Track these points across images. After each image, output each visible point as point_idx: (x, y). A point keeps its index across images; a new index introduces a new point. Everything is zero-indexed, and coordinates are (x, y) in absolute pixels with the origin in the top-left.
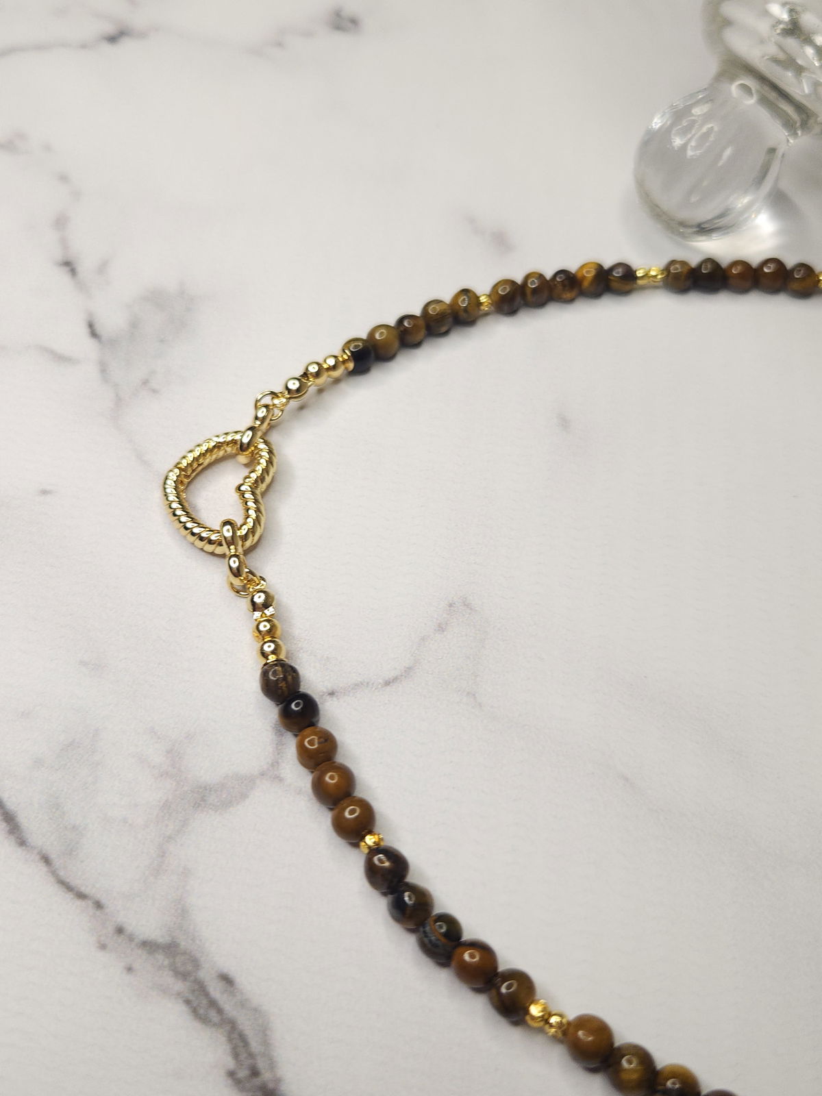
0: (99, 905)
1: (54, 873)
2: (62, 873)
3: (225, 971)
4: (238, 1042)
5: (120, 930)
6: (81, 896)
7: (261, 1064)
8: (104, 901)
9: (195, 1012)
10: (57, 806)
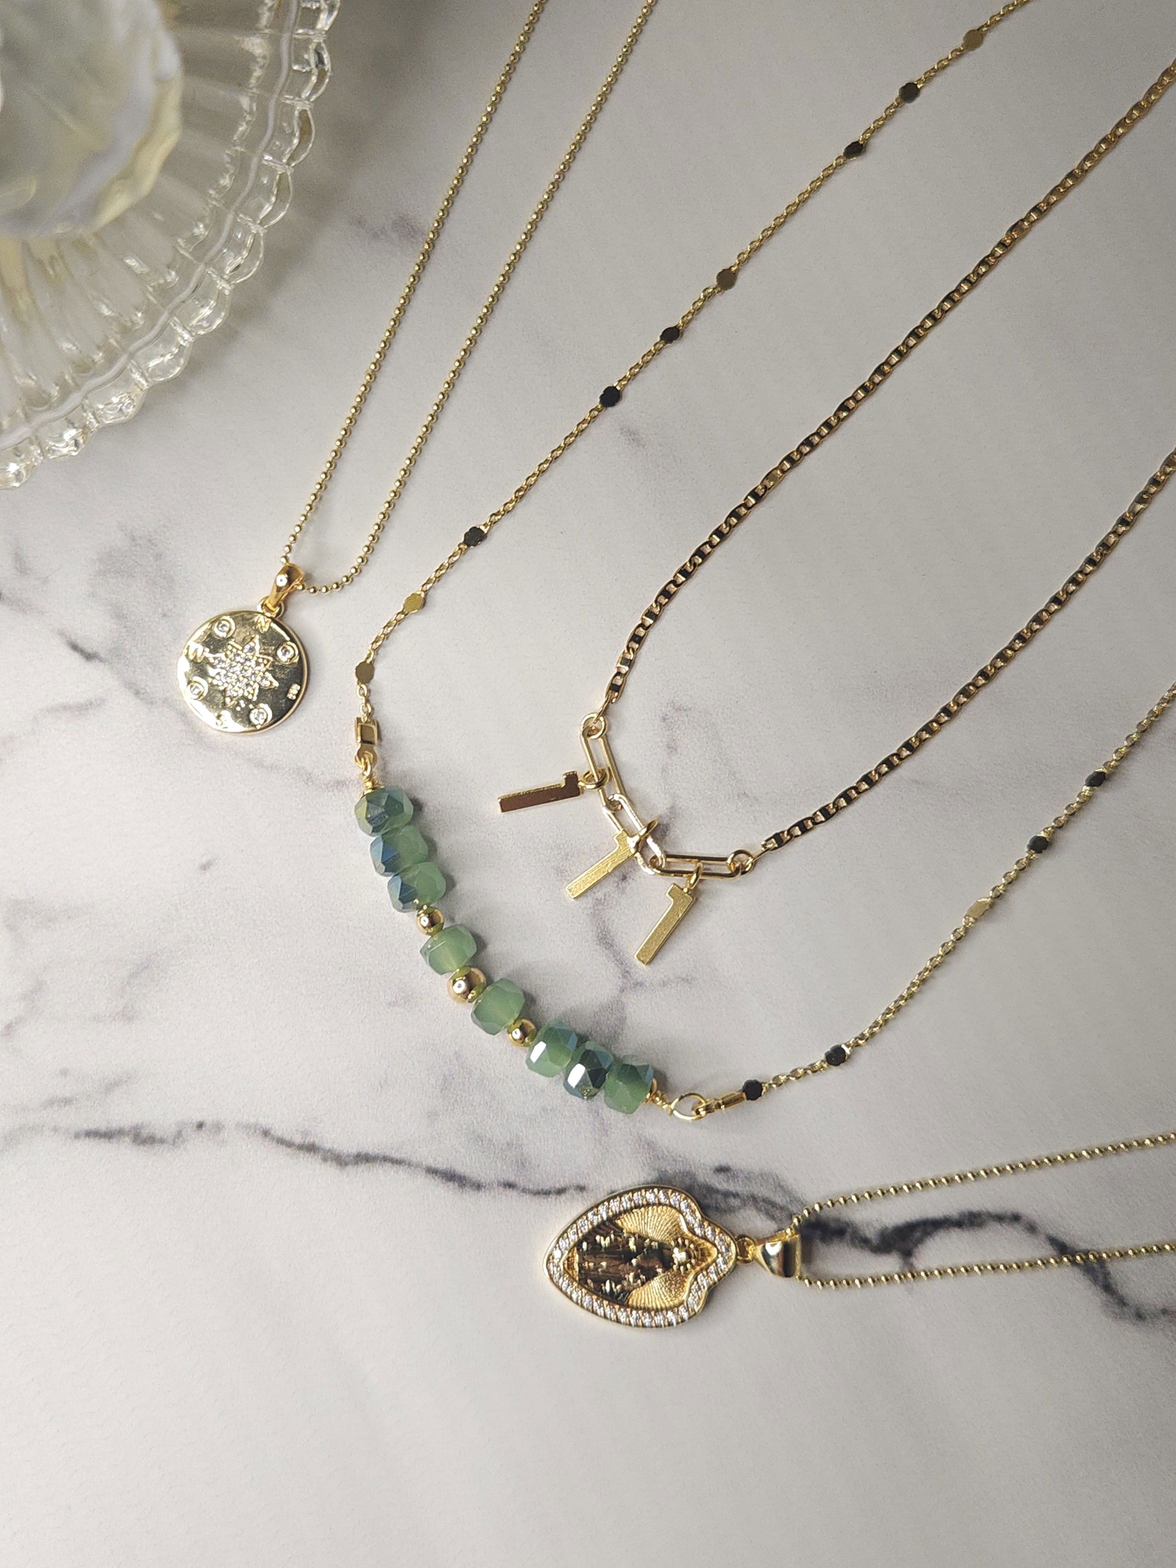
0: (581, 1188)
1: (524, 1191)
2: (531, 1187)
3: (717, 1164)
4: (766, 1207)
6: (561, 1191)
8: (582, 1183)
10: (480, 1138)
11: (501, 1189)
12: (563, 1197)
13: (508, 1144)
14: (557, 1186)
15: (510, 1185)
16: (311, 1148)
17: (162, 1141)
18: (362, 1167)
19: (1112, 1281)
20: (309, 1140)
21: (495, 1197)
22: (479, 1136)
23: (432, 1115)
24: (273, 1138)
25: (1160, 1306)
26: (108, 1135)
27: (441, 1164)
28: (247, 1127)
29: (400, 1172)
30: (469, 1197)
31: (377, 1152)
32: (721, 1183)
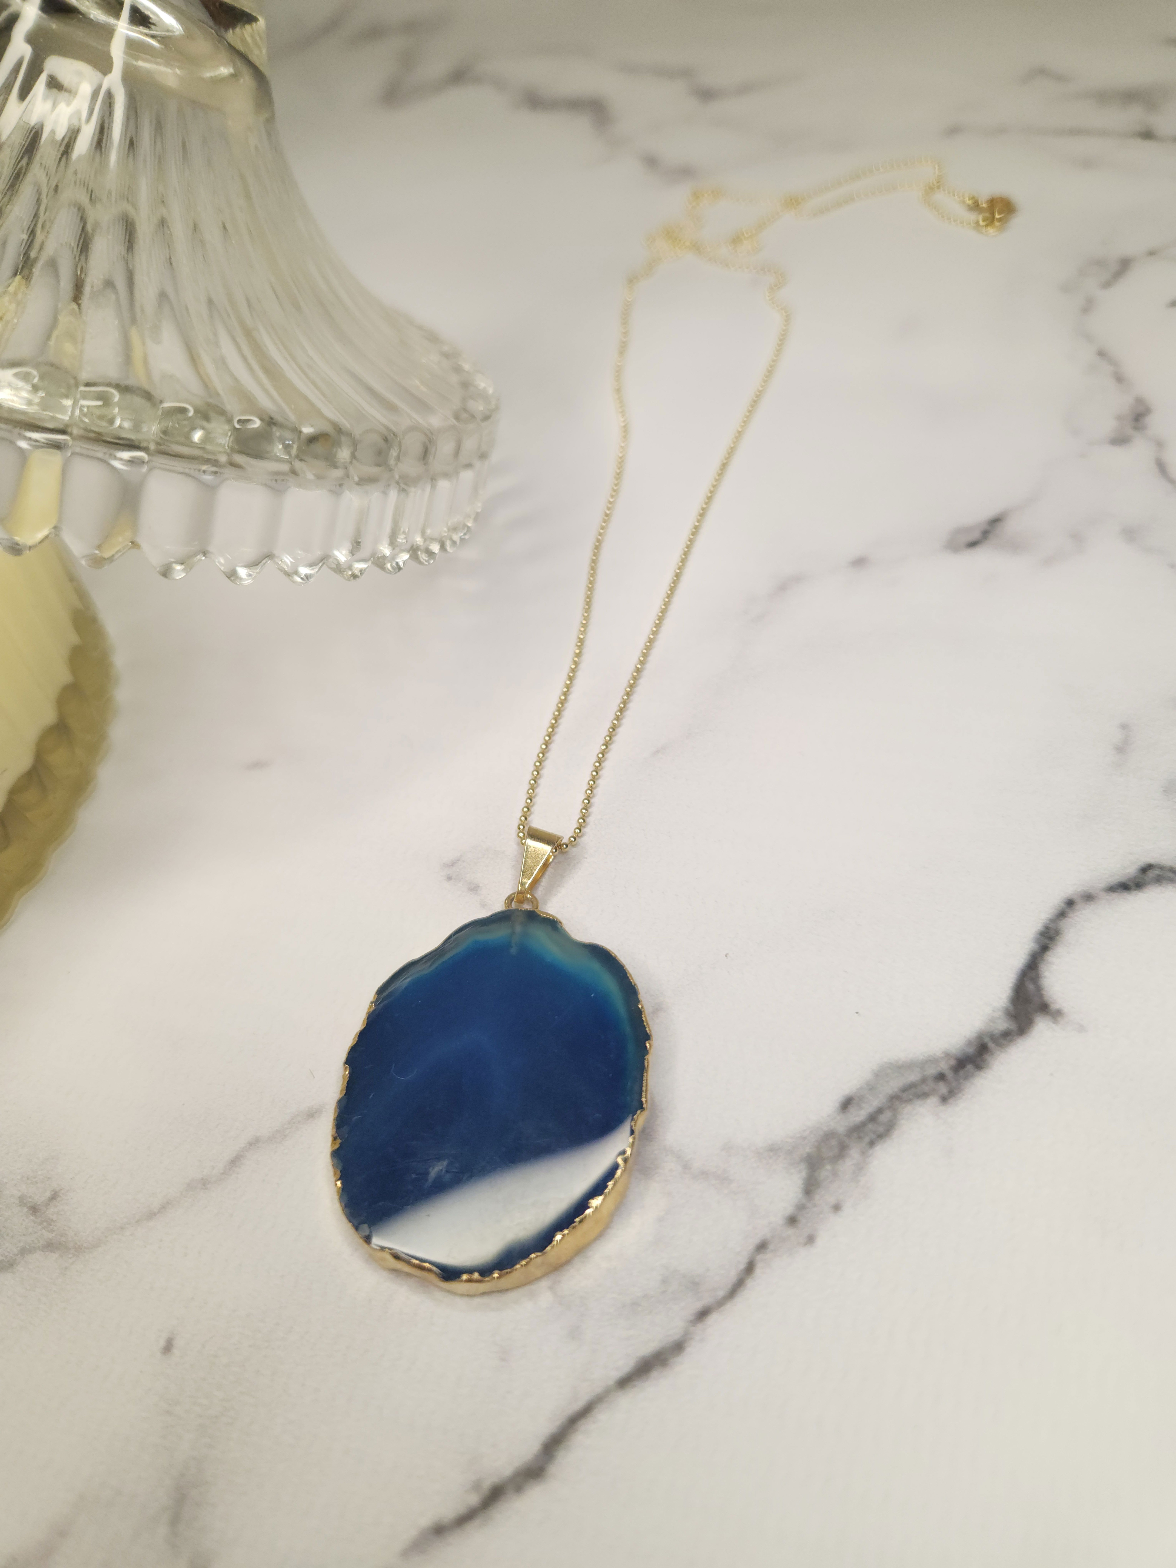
11: (700, 1326)
12: (758, 1271)
14: (742, 1266)
15: (703, 1314)
16: (494, 1495)
18: (561, 1452)
20: (486, 1487)
21: (701, 1339)
23: (574, 1333)
24: (451, 1529)
27: (624, 1367)
28: (414, 1546)
29: (600, 1416)
31: (557, 1424)
32: (858, 1115)
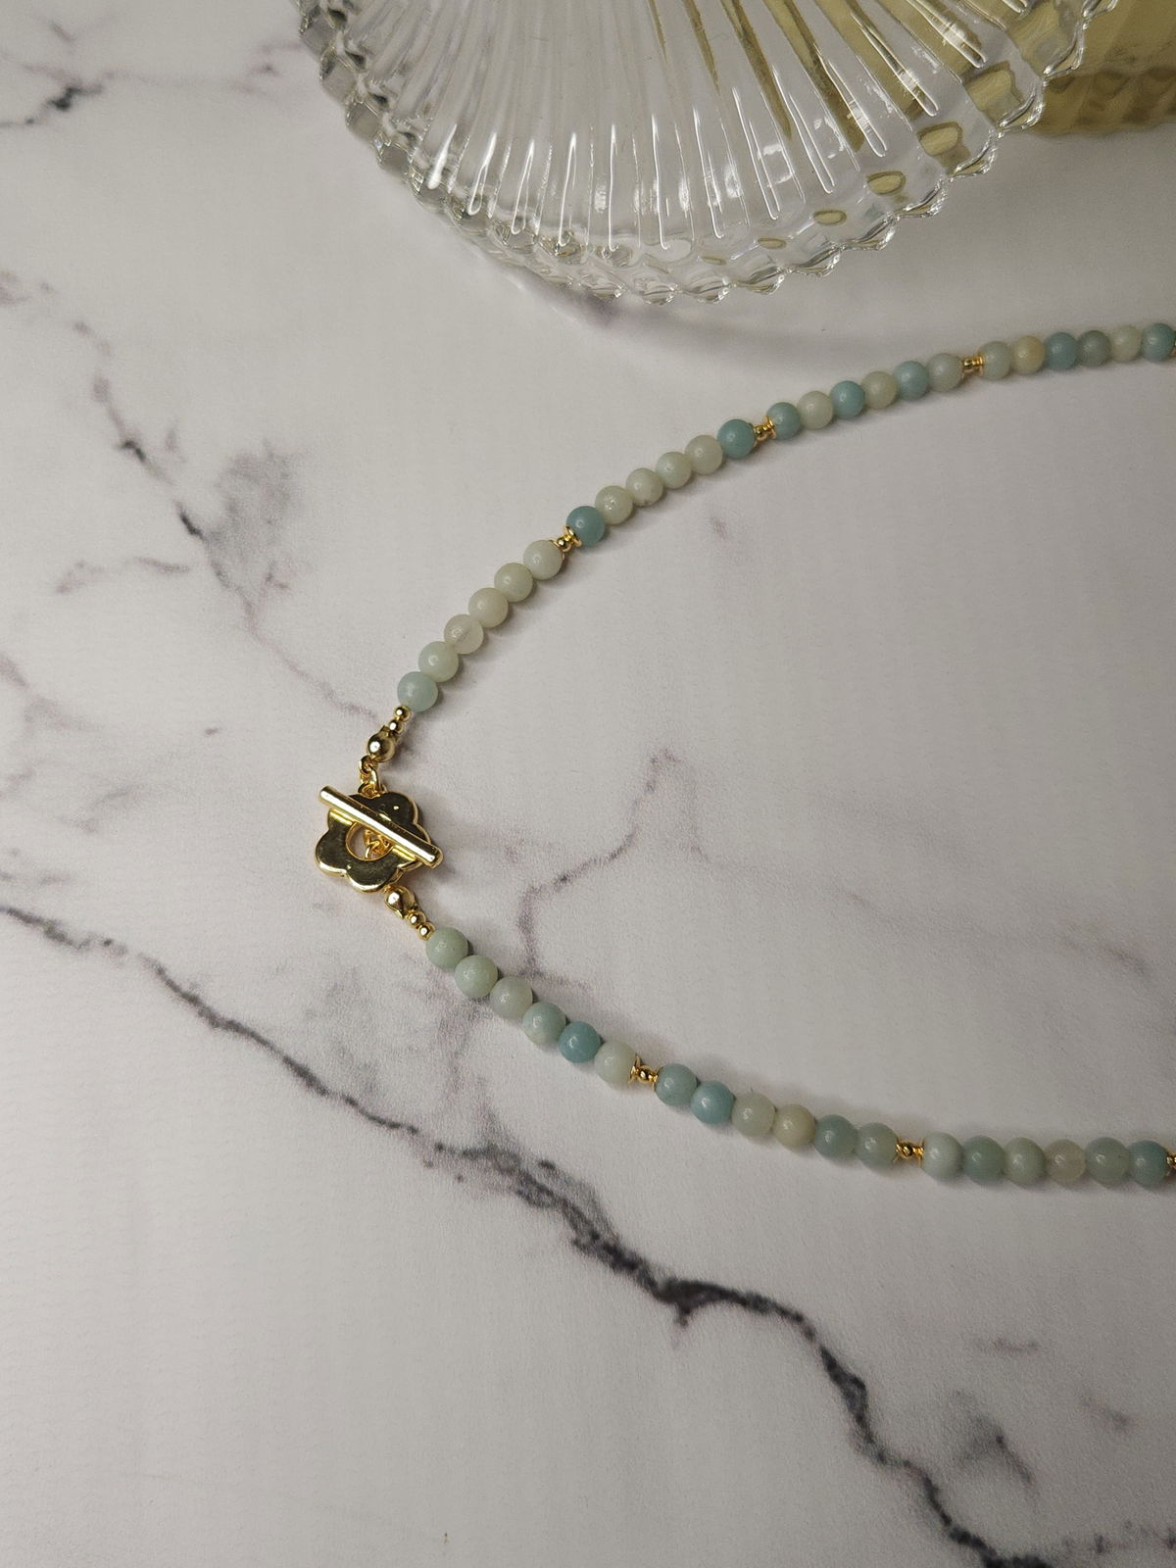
0: (413, 1130)
1: (363, 1112)
2: (370, 1111)
3: (544, 1159)
4: (573, 1215)
5: (440, 1147)
6: (394, 1126)
7: (598, 1228)
8: (416, 1126)
9: (528, 1198)
10: (343, 1050)
11: (342, 1102)
12: (394, 1132)
13: (365, 1065)
14: (393, 1120)
15: (351, 1102)
16: (193, 1000)
17: (70, 943)
18: (230, 1034)
19: (867, 1415)
20: (195, 992)
21: (334, 1106)
22: (343, 1049)
23: (310, 1014)
24: (164, 979)
25: (904, 1457)
26: (28, 919)
27: (299, 1059)
28: (147, 960)
29: (262, 1052)
30: (311, 1099)
31: (248, 1025)
32: (540, 1176)
